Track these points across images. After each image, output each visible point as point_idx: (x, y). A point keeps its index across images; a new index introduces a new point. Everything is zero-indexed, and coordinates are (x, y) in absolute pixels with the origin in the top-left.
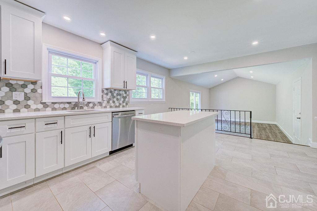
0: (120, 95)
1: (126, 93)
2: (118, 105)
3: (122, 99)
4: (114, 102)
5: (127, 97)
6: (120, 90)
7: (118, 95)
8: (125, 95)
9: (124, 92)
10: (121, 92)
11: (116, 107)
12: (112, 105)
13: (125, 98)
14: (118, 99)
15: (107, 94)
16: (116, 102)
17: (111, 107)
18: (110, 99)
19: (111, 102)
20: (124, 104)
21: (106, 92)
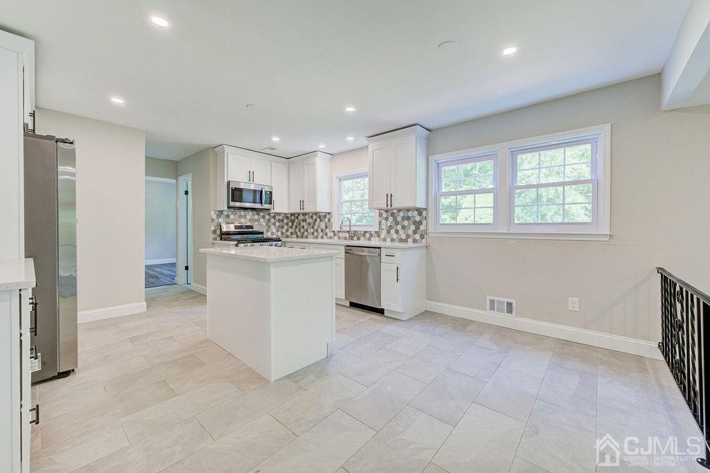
0: (408, 218)
1: (420, 214)
2: (404, 237)
3: (413, 227)
4: (397, 232)
5: (424, 222)
6: (408, 210)
7: (404, 218)
8: (418, 219)
9: (416, 213)
10: (410, 214)
11: (401, 240)
12: (395, 236)
13: (418, 224)
14: (404, 227)
15: (387, 219)
16: (401, 232)
17: (393, 240)
18: (391, 227)
19: (393, 231)
20: (417, 237)
21: (385, 215)
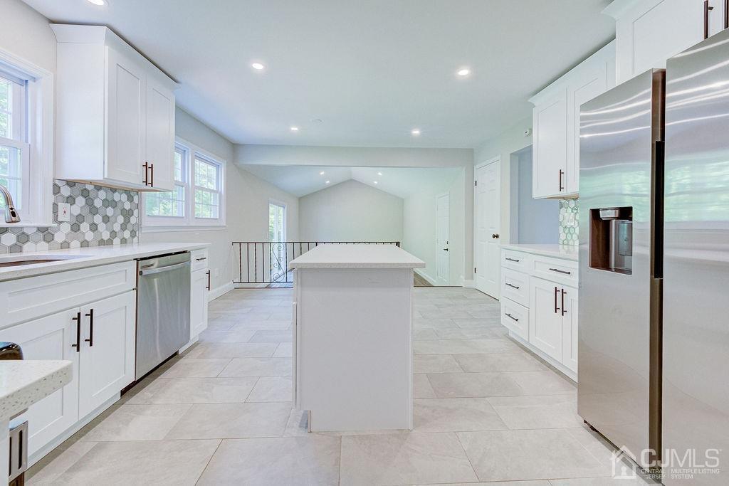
0: (114, 204)
1: (130, 199)
2: (106, 236)
3: (121, 219)
4: (94, 227)
5: (136, 212)
6: (114, 190)
7: (107, 203)
8: (127, 206)
9: (124, 197)
10: (117, 196)
11: (102, 243)
12: (89, 236)
13: (127, 214)
14: (106, 219)
15: (71, 200)
16: (102, 227)
17: (85, 244)
18: (80, 219)
19: (85, 227)
20: (127, 234)
21: (66, 191)
